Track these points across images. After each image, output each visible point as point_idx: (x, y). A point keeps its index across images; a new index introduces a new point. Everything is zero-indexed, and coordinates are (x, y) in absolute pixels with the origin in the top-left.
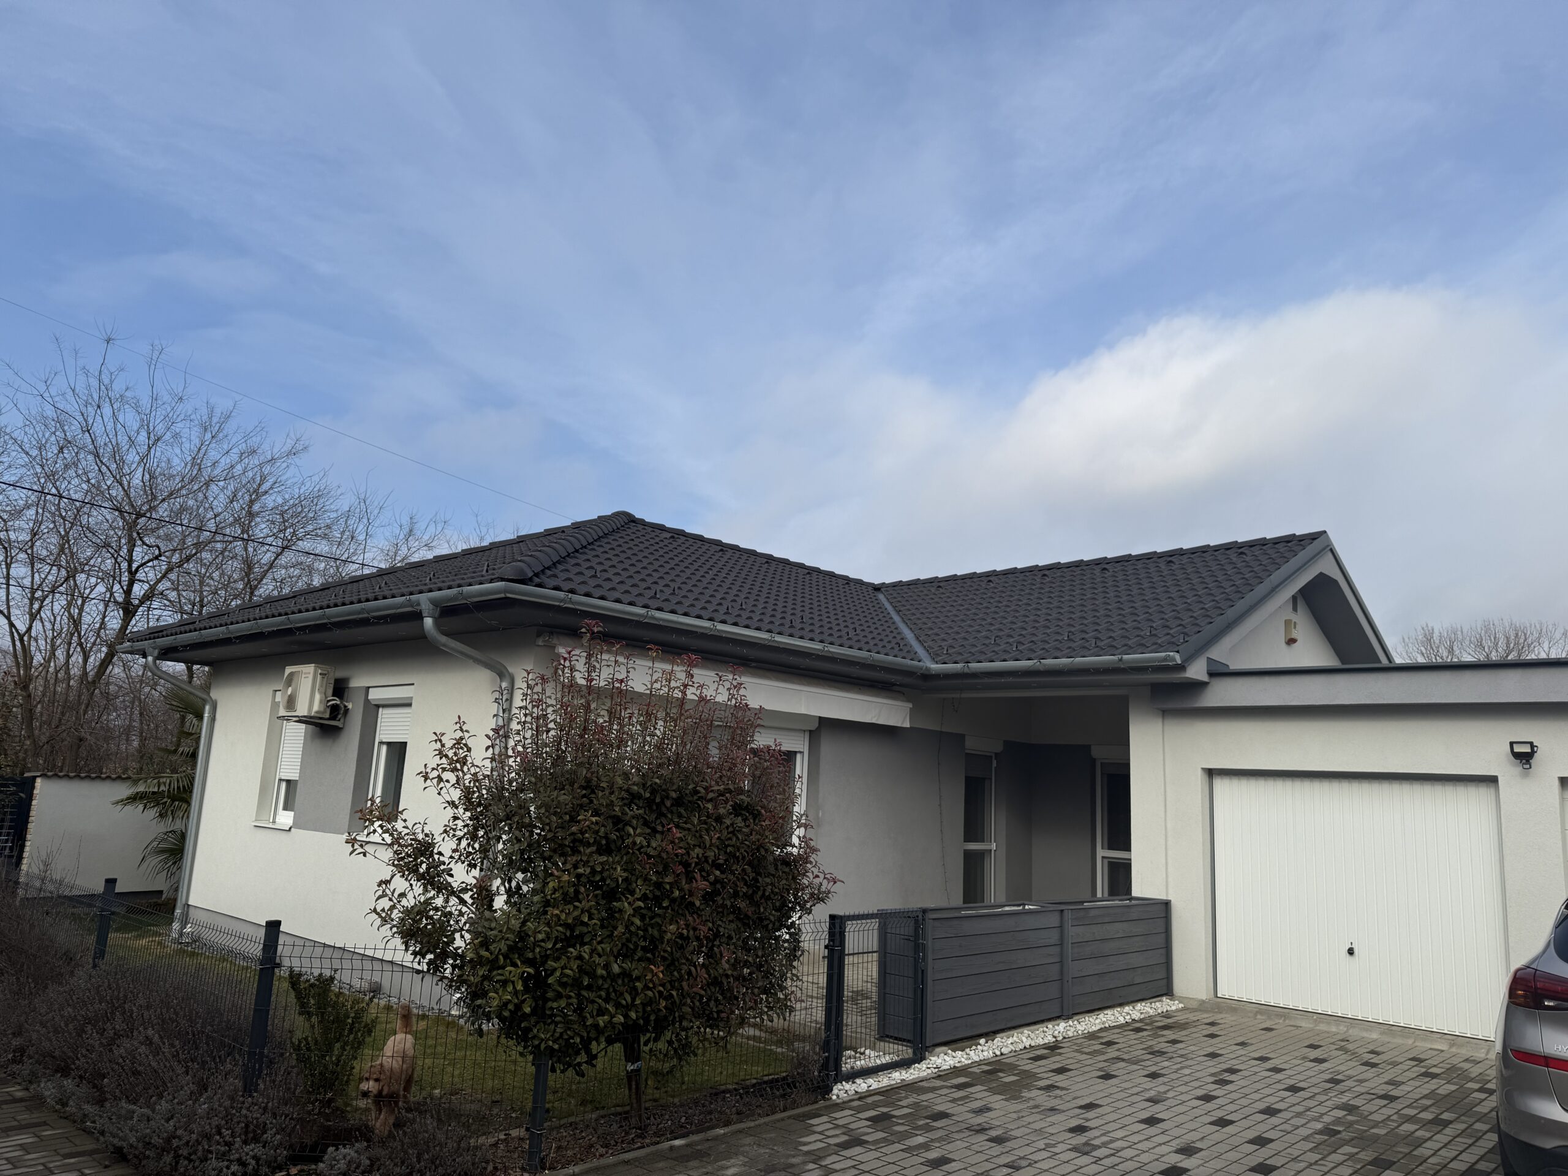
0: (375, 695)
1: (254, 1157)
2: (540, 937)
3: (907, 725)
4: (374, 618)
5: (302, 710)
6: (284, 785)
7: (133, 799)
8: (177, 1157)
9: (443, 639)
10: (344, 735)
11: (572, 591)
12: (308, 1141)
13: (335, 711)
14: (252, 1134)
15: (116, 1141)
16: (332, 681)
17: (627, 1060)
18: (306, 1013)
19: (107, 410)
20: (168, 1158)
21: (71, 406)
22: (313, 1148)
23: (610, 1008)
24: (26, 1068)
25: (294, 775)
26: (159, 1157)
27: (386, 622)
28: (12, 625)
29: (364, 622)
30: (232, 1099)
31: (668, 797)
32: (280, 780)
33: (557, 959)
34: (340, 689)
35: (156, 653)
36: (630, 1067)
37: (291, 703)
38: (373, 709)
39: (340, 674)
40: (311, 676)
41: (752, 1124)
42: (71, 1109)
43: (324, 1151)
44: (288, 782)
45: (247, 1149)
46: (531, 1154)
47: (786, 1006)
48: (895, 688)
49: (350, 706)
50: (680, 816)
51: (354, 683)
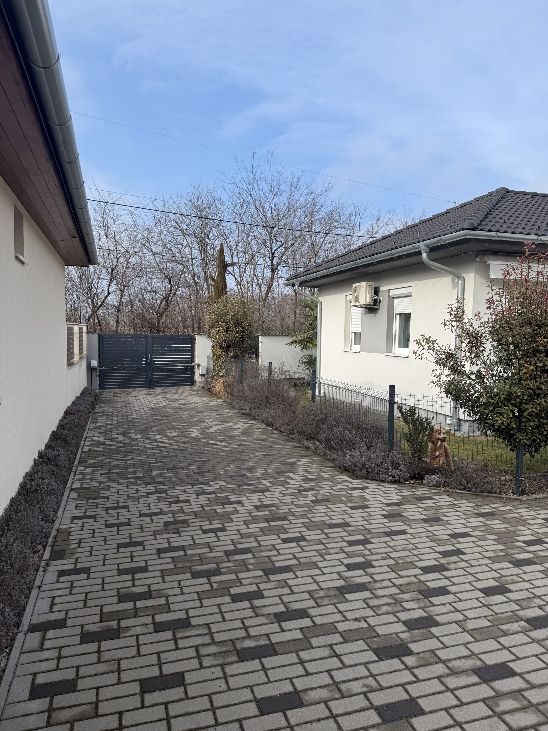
0: (392, 293)
1: (397, 475)
2: (519, 394)
5: (362, 302)
6: (353, 334)
7: (292, 343)
8: (368, 472)
9: (432, 263)
10: (379, 311)
11: (497, 231)
12: (417, 471)
13: (375, 301)
14: (396, 467)
15: (342, 463)
16: (373, 289)
18: (406, 422)
20: (364, 472)
24: (296, 437)
25: (358, 330)
27: (403, 258)
30: (384, 452)
32: (352, 332)
34: (376, 292)
35: (298, 283)
37: (357, 299)
38: (392, 299)
39: (377, 285)
40: (365, 287)
43: (425, 477)
44: (356, 333)
45: (394, 471)
46: (517, 488)
49: (381, 299)
51: (382, 289)
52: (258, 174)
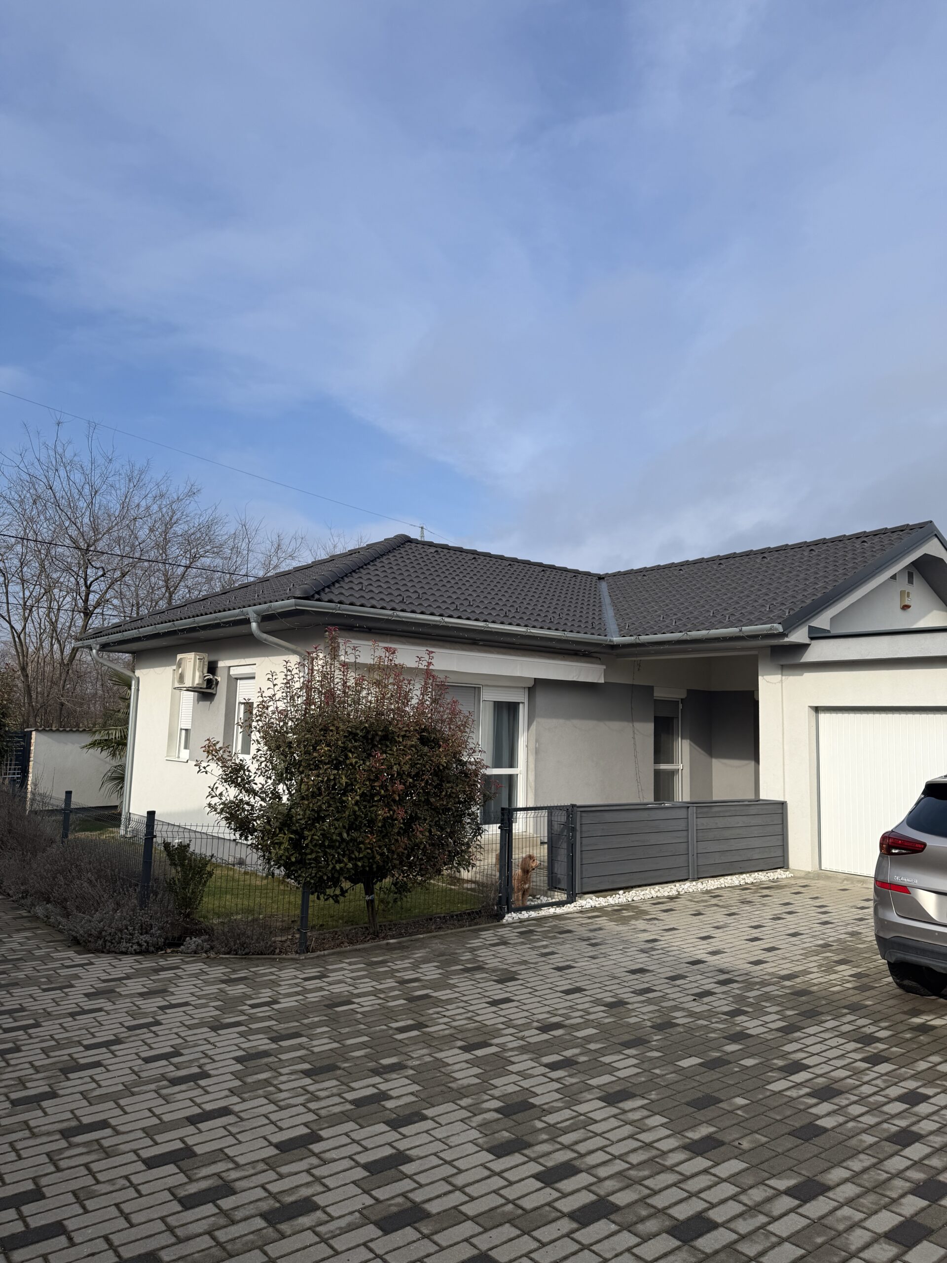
0: (234, 672)
1: (146, 942)
2: (299, 817)
3: (602, 681)
4: (224, 623)
5: (188, 683)
6: (184, 732)
7: (93, 744)
8: (105, 941)
9: (265, 636)
10: (216, 697)
11: (341, 603)
12: (176, 935)
13: (210, 683)
14: (145, 929)
15: (74, 933)
16: (206, 663)
17: (366, 894)
18: (173, 864)
19: (62, 472)
20: (100, 942)
21: (39, 473)
22: (180, 938)
23: (345, 860)
24: (29, 901)
25: (189, 727)
26: (96, 942)
27: (231, 626)
28: (12, 627)
29: (217, 626)
30: (133, 910)
31: (377, 735)
32: (181, 729)
33: (310, 830)
34: (212, 668)
35: (98, 647)
36: (368, 898)
37: (181, 678)
38: (233, 681)
39: (213, 658)
40: (193, 661)
41: (442, 933)
42: (52, 920)
43: (184, 941)
44: (186, 730)
45: (141, 937)
46: (301, 944)
47: (470, 863)
48: (595, 655)
49: (219, 679)
50: (387, 746)
51: (221, 664)
52: (69, 455)
